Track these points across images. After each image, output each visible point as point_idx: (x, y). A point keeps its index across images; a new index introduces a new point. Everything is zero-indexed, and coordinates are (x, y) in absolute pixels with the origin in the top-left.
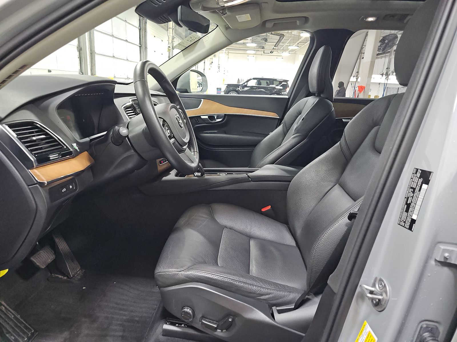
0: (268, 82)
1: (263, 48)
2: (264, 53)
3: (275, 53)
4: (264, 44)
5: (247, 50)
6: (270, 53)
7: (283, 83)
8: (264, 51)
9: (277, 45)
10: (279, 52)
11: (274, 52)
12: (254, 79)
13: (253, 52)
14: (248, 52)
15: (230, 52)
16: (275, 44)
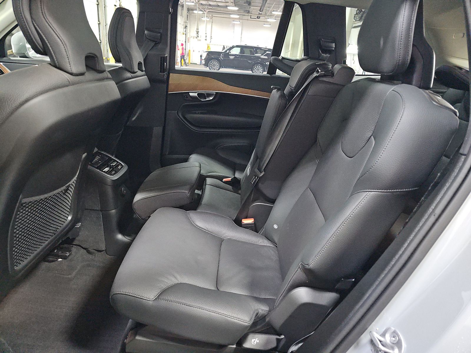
0: (252, 50)
1: (249, 12)
2: (251, 17)
3: (262, 19)
4: (248, 8)
5: (230, 14)
6: (257, 18)
7: (267, 52)
8: (251, 16)
9: (261, 10)
10: (266, 17)
11: (261, 17)
12: (237, 46)
13: (237, 17)
14: (232, 16)
15: (214, 15)
16: (259, 8)
